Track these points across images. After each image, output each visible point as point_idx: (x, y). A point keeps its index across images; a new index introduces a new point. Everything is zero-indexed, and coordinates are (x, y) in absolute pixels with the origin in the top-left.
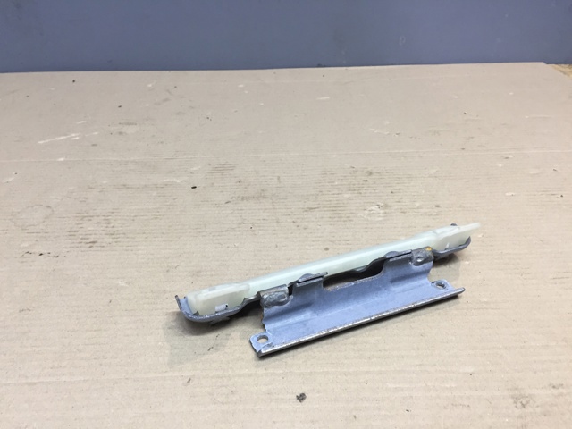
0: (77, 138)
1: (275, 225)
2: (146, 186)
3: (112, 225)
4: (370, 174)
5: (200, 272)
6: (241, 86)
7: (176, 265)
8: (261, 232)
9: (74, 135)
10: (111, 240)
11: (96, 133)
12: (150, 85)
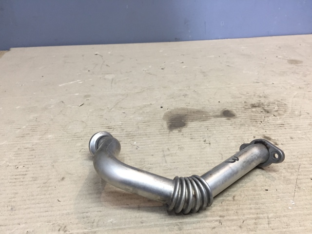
0: (81, 82)
1: (221, 127)
2: (133, 108)
3: (125, 131)
4: (261, 97)
5: (191, 156)
6: (161, 51)
7: (175, 152)
8: (215, 132)
9: (78, 81)
10: (129, 140)
11: (91, 79)
12: (109, 53)
